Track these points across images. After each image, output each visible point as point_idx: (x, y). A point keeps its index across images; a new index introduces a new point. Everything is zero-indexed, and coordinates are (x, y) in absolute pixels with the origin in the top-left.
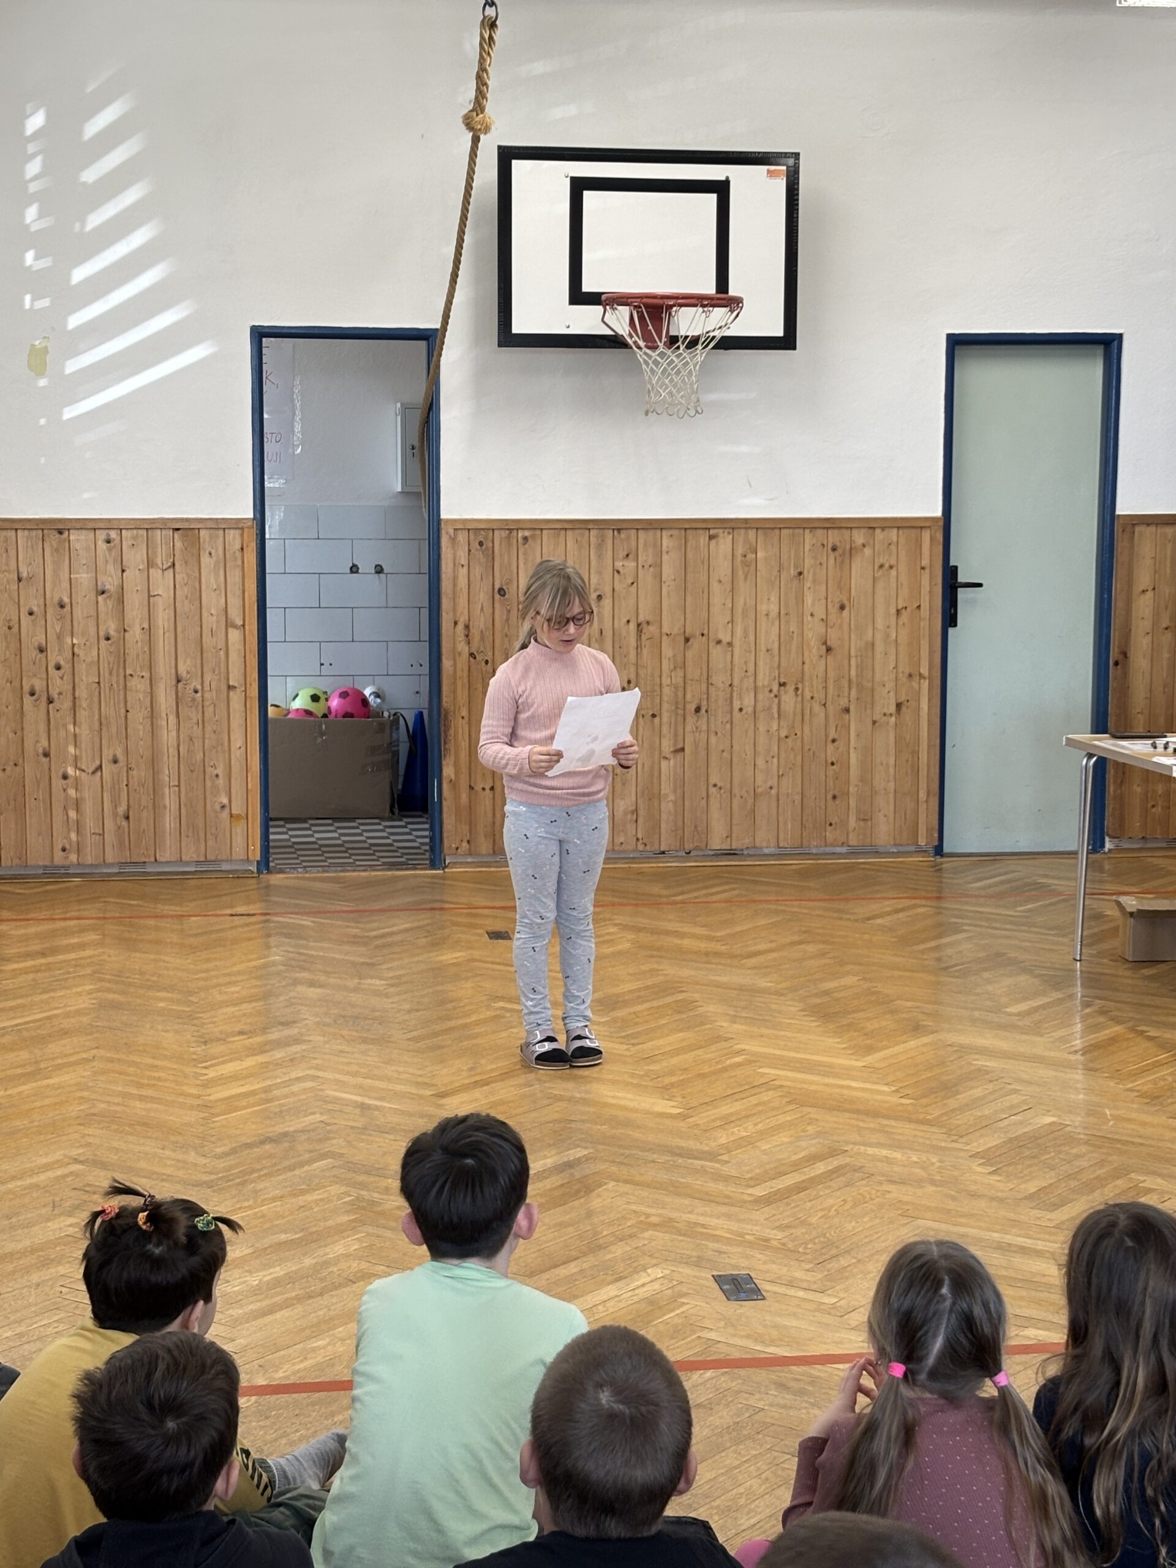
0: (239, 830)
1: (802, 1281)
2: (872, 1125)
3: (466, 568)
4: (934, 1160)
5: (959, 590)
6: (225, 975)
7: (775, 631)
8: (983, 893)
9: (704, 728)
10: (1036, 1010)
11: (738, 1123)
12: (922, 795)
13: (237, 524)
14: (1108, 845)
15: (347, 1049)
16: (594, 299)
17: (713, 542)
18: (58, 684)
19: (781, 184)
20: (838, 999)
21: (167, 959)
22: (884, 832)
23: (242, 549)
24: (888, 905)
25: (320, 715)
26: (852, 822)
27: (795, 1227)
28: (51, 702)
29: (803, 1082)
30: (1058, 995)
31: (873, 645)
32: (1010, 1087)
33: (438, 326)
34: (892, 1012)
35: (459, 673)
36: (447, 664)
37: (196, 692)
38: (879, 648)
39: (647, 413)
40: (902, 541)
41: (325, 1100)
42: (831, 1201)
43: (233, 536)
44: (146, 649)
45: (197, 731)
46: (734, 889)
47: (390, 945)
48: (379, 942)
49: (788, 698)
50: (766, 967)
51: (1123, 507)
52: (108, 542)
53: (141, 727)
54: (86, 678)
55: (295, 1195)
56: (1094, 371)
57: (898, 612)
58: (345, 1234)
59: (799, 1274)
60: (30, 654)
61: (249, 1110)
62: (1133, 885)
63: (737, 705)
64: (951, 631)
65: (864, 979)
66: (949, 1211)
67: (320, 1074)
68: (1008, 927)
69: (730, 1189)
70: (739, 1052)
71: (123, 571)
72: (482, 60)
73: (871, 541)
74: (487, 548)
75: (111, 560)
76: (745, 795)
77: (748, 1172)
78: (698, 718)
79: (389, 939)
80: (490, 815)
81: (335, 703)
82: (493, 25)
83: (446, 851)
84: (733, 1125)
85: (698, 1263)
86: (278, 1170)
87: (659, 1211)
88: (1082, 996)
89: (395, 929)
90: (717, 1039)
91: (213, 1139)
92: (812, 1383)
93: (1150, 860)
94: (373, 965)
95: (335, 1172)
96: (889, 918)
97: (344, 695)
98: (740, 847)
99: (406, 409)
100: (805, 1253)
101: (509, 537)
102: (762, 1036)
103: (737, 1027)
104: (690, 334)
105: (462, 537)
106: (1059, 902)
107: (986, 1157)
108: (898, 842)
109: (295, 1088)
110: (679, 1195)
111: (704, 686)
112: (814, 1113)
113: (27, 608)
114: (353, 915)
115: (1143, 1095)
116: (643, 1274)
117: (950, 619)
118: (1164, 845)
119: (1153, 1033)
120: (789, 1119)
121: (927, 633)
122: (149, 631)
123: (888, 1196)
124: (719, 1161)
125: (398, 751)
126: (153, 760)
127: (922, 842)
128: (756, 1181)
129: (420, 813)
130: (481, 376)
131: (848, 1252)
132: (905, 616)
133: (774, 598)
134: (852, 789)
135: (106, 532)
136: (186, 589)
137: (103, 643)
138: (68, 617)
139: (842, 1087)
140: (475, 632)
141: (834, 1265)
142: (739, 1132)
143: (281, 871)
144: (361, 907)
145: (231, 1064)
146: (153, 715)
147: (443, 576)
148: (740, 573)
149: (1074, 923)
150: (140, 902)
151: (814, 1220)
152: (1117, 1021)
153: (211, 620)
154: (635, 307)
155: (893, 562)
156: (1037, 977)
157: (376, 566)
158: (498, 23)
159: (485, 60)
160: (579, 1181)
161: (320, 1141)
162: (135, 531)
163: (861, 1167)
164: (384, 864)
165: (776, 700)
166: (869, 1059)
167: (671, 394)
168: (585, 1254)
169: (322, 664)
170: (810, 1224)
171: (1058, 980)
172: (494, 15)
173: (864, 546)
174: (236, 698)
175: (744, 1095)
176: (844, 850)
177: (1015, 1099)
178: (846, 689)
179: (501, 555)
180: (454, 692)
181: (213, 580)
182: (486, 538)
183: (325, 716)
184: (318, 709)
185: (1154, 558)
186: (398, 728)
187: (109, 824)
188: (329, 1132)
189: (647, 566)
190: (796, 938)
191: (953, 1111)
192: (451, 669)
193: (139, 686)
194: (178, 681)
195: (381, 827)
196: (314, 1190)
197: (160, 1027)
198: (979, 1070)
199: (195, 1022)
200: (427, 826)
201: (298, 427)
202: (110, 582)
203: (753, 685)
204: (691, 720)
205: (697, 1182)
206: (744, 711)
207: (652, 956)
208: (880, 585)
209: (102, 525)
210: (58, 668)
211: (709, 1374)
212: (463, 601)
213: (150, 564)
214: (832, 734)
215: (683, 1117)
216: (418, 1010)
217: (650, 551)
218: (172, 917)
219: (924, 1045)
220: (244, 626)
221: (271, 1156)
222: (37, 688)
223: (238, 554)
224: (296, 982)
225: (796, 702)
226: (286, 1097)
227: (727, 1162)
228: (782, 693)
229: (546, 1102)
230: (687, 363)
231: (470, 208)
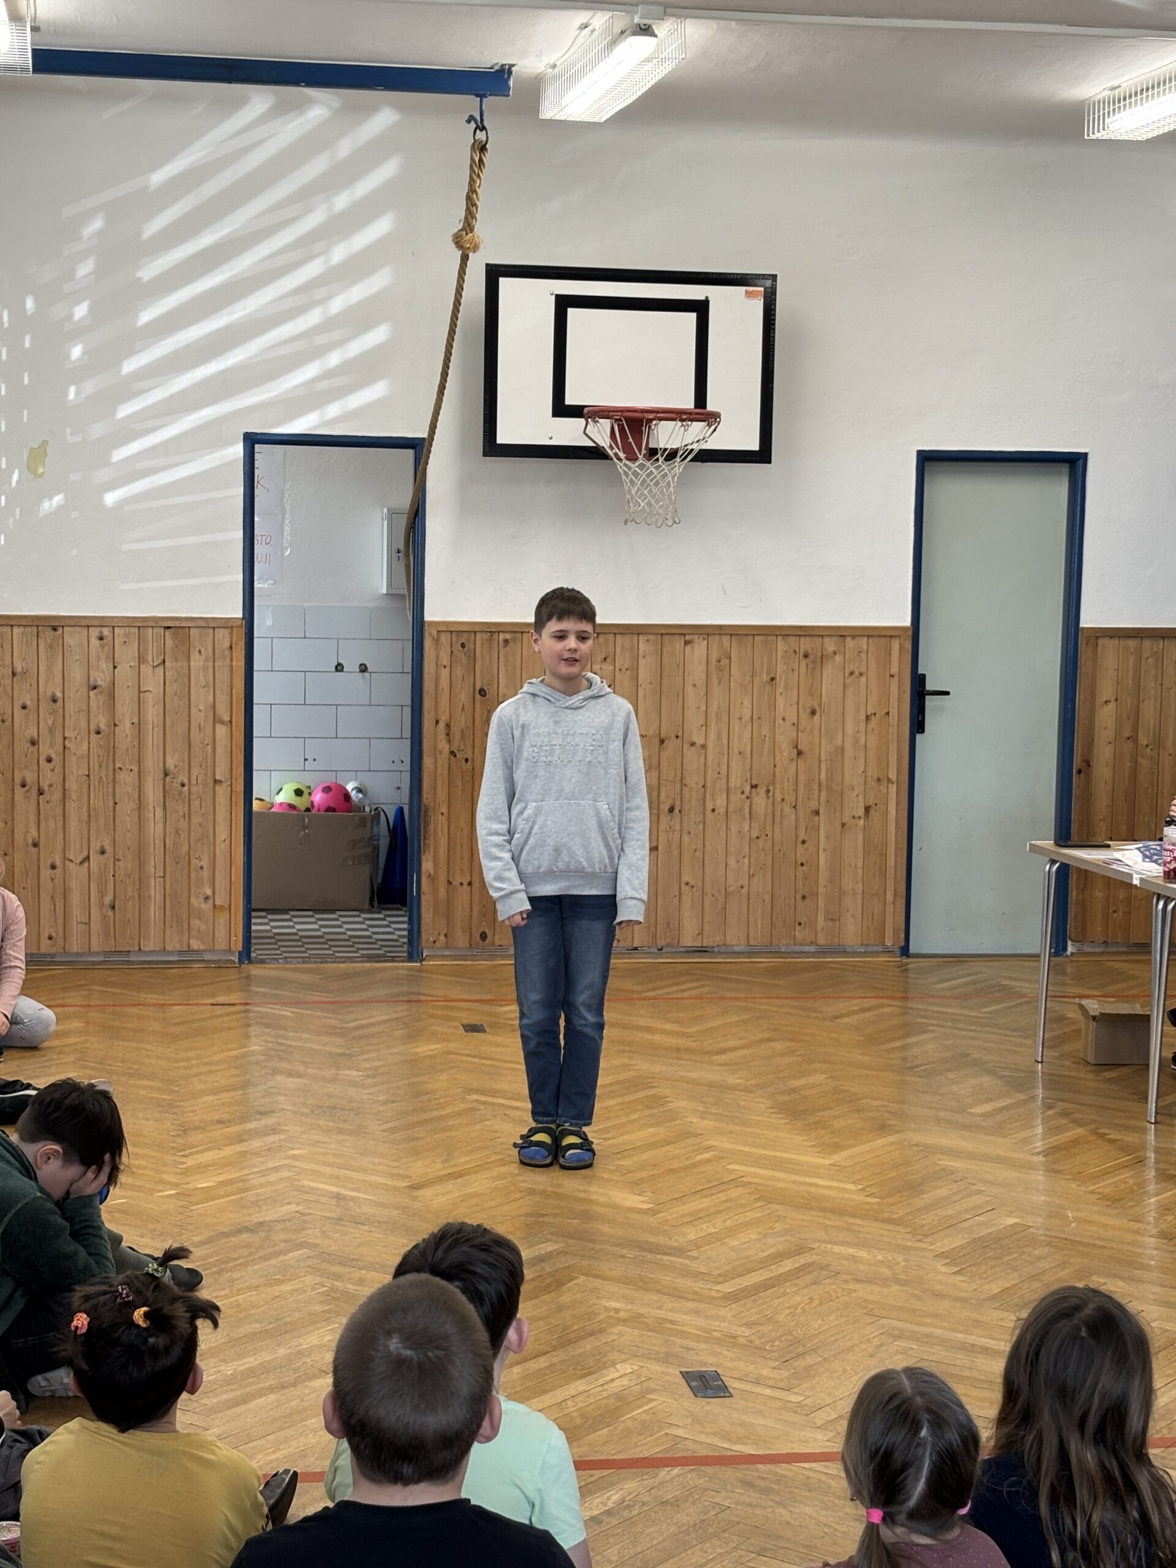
0: (222, 921)
1: (770, 1378)
2: (838, 1224)
3: (448, 669)
4: (900, 1259)
5: (927, 697)
6: (207, 1064)
7: (747, 734)
8: (948, 994)
9: (678, 827)
10: (1000, 1110)
11: (706, 1219)
12: (890, 897)
13: (225, 624)
14: (1070, 949)
15: (326, 1139)
16: (576, 412)
17: (688, 648)
18: (49, 776)
19: (758, 305)
20: (805, 1098)
21: (149, 1047)
22: (852, 932)
23: (231, 647)
24: (855, 1004)
25: (303, 809)
26: (821, 921)
27: (762, 1324)
28: (41, 793)
29: (772, 1178)
30: (1021, 1096)
31: (843, 749)
32: (974, 1187)
33: (425, 435)
34: (858, 1111)
35: (439, 772)
36: (427, 762)
37: (183, 785)
38: (849, 752)
39: (626, 522)
40: (872, 649)
41: (301, 1190)
42: (798, 1299)
43: (223, 636)
44: (136, 743)
45: (184, 824)
46: (704, 986)
47: (368, 1037)
48: (355, 1034)
49: (760, 800)
50: (736, 1064)
51: (1088, 619)
52: (101, 638)
53: (129, 819)
54: (76, 770)
55: (270, 1285)
56: (1059, 488)
57: (868, 718)
58: (319, 1325)
59: (765, 1372)
60: (23, 746)
61: (227, 1199)
62: (1094, 988)
63: (709, 806)
64: (919, 737)
65: (832, 1077)
66: (914, 1311)
67: (297, 1163)
68: (973, 1028)
69: (698, 1286)
70: (708, 1149)
71: (115, 667)
72: (472, 182)
73: (842, 650)
74: (469, 650)
75: (103, 656)
76: (717, 893)
77: (716, 1268)
78: (672, 818)
79: (366, 1031)
80: (468, 910)
81: (318, 797)
82: (483, 149)
83: (423, 944)
84: (701, 1221)
85: (667, 1359)
86: (254, 1260)
87: (629, 1307)
88: (1043, 1098)
89: (371, 1020)
90: (686, 1135)
91: (190, 1227)
92: (778, 1482)
93: (1111, 964)
94: (350, 1056)
95: (309, 1262)
96: (856, 1017)
97: (327, 789)
98: (711, 944)
99: (392, 513)
100: (772, 1351)
101: (490, 640)
102: (731, 1132)
103: (705, 1122)
104: (669, 446)
105: (445, 639)
106: (1022, 1004)
107: (950, 1257)
108: (865, 942)
109: (272, 1178)
110: (647, 1290)
111: (678, 787)
112: (781, 1210)
113: (21, 702)
114: (332, 1006)
115: (1105, 1198)
116: (612, 1369)
117: (918, 725)
118: (1125, 949)
119: (1114, 1136)
120: (757, 1215)
121: (895, 736)
122: (139, 726)
123: (854, 1295)
124: (688, 1257)
125: (378, 845)
126: (140, 852)
127: (889, 943)
128: (724, 1278)
129: (398, 906)
130: (466, 483)
131: (814, 1350)
132: (874, 722)
133: (747, 702)
134: (820, 889)
135: (100, 629)
136: (175, 686)
137: (94, 736)
138: (61, 712)
139: (810, 1184)
140: (456, 731)
141: (800, 1363)
142: (708, 1228)
143: (263, 962)
144: (340, 999)
145: (211, 1153)
146: (140, 807)
147: (426, 677)
148: (715, 677)
149: (1036, 1025)
150: (123, 991)
151: (780, 1318)
152: (1079, 1123)
153: (199, 716)
154: (616, 420)
155: (863, 669)
156: (1001, 1077)
157: (361, 665)
158: (487, 146)
159: (475, 182)
160: (550, 1274)
161: (296, 1231)
162: (127, 629)
163: (828, 1266)
164: (363, 956)
165: (748, 802)
166: (838, 1158)
167: (649, 504)
168: (555, 1349)
169: (306, 760)
170: (777, 1322)
171: (1020, 1082)
172: (484, 139)
173: (835, 653)
174: (222, 792)
175: (713, 1192)
176: (812, 949)
177: (978, 1200)
178: (817, 792)
179: (483, 657)
180: (435, 788)
181: (201, 677)
182: (468, 641)
183: (308, 810)
184: (301, 803)
185: (1117, 670)
186: (378, 823)
187: (95, 914)
188: (305, 1222)
189: (624, 669)
190: (766, 1035)
191: (918, 1210)
192: (432, 766)
193: (127, 779)
194: (166, 775)
195: (360, 919)
196: (289, 1280)
197: (141, 1115)
198: (944, 1170)
199: (176, 1110)
200: (406, 919)
201: (287, 530)
202: (101, 678)
203: (725, 786)
204: (665, 819)
205: (666, 1278)
206: (715, 813)
207: (624, 1051)
208: (850, 693)
209: (95, 623)
210: (49, 760)
211: (676, 1471)
212: (444, 701)
213: (141, 660)
214: (802, 835)
215: (653, 1212)
216: (393, 1102)
217: (627, 655)
218: (154, 1005)
219: (892, 1144)
220: (231, 722)
221: (248, 1246)
222: (29, 780)
223: (227, 653)
224: (275, 1072)
225: (767, 805)
226: (262, 1186)
227: (697, 1258)
228: (754, 794)
229: (518, 1195)
230: (665, 475)
231: (458, 323)
